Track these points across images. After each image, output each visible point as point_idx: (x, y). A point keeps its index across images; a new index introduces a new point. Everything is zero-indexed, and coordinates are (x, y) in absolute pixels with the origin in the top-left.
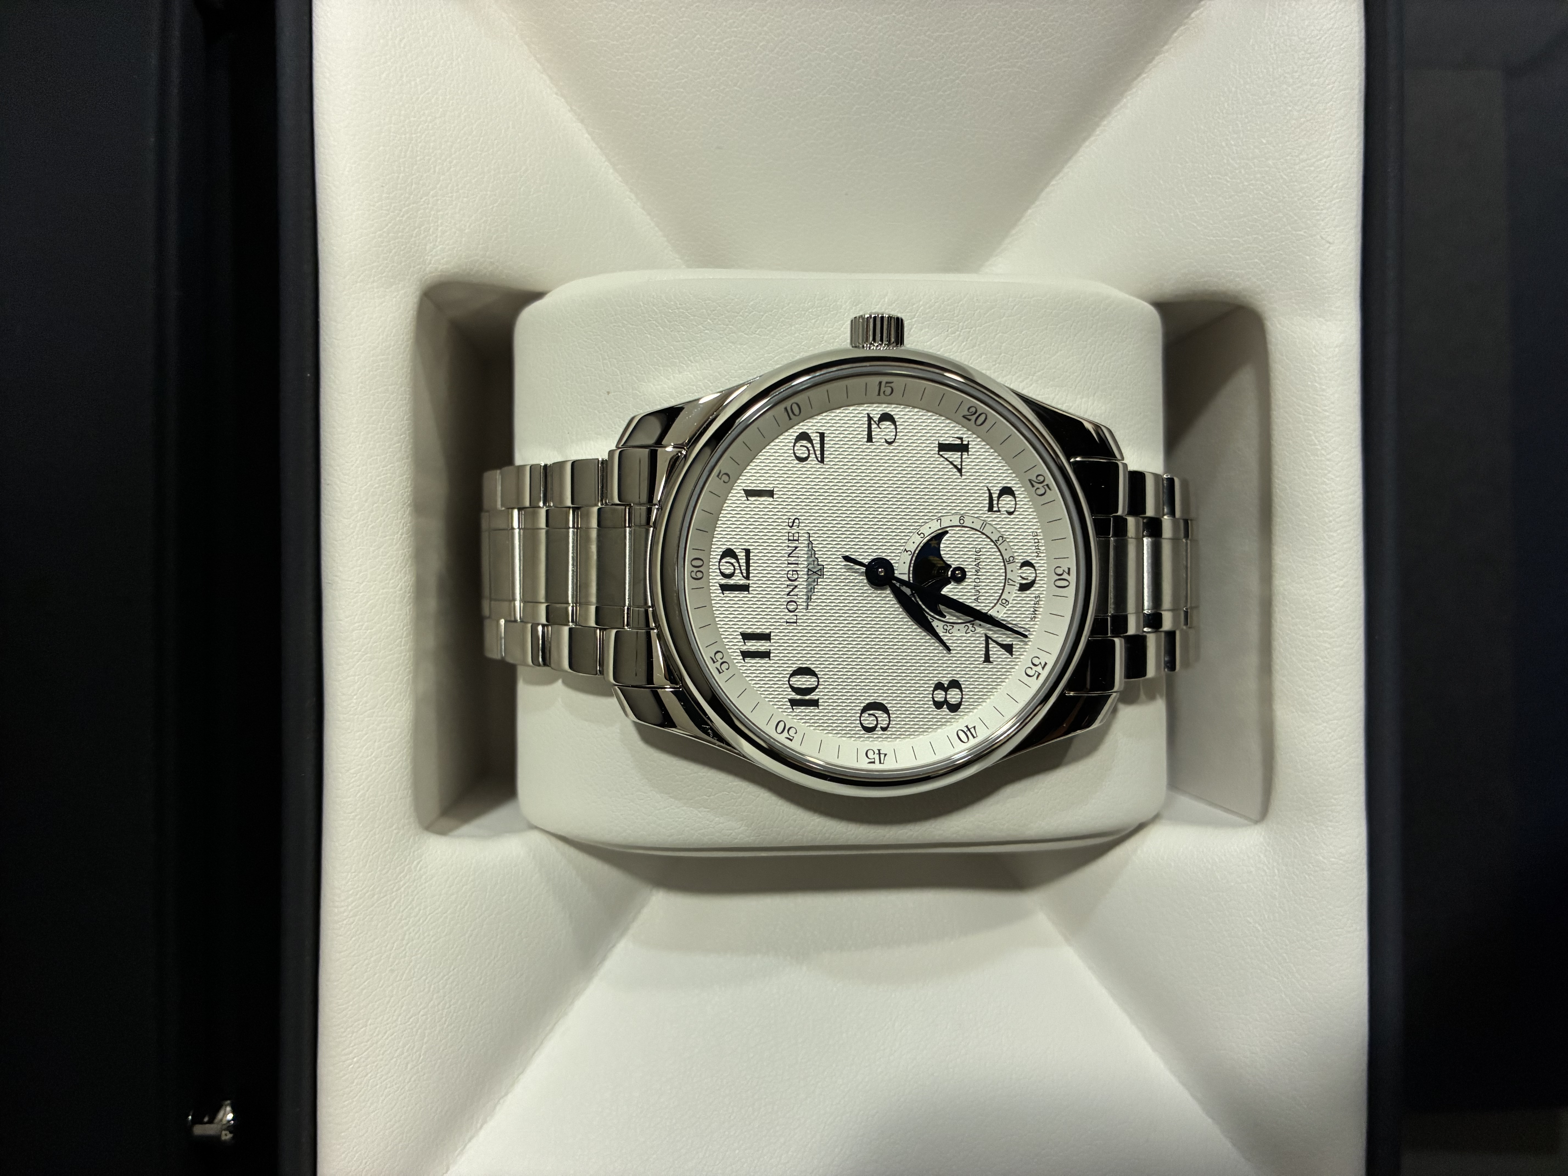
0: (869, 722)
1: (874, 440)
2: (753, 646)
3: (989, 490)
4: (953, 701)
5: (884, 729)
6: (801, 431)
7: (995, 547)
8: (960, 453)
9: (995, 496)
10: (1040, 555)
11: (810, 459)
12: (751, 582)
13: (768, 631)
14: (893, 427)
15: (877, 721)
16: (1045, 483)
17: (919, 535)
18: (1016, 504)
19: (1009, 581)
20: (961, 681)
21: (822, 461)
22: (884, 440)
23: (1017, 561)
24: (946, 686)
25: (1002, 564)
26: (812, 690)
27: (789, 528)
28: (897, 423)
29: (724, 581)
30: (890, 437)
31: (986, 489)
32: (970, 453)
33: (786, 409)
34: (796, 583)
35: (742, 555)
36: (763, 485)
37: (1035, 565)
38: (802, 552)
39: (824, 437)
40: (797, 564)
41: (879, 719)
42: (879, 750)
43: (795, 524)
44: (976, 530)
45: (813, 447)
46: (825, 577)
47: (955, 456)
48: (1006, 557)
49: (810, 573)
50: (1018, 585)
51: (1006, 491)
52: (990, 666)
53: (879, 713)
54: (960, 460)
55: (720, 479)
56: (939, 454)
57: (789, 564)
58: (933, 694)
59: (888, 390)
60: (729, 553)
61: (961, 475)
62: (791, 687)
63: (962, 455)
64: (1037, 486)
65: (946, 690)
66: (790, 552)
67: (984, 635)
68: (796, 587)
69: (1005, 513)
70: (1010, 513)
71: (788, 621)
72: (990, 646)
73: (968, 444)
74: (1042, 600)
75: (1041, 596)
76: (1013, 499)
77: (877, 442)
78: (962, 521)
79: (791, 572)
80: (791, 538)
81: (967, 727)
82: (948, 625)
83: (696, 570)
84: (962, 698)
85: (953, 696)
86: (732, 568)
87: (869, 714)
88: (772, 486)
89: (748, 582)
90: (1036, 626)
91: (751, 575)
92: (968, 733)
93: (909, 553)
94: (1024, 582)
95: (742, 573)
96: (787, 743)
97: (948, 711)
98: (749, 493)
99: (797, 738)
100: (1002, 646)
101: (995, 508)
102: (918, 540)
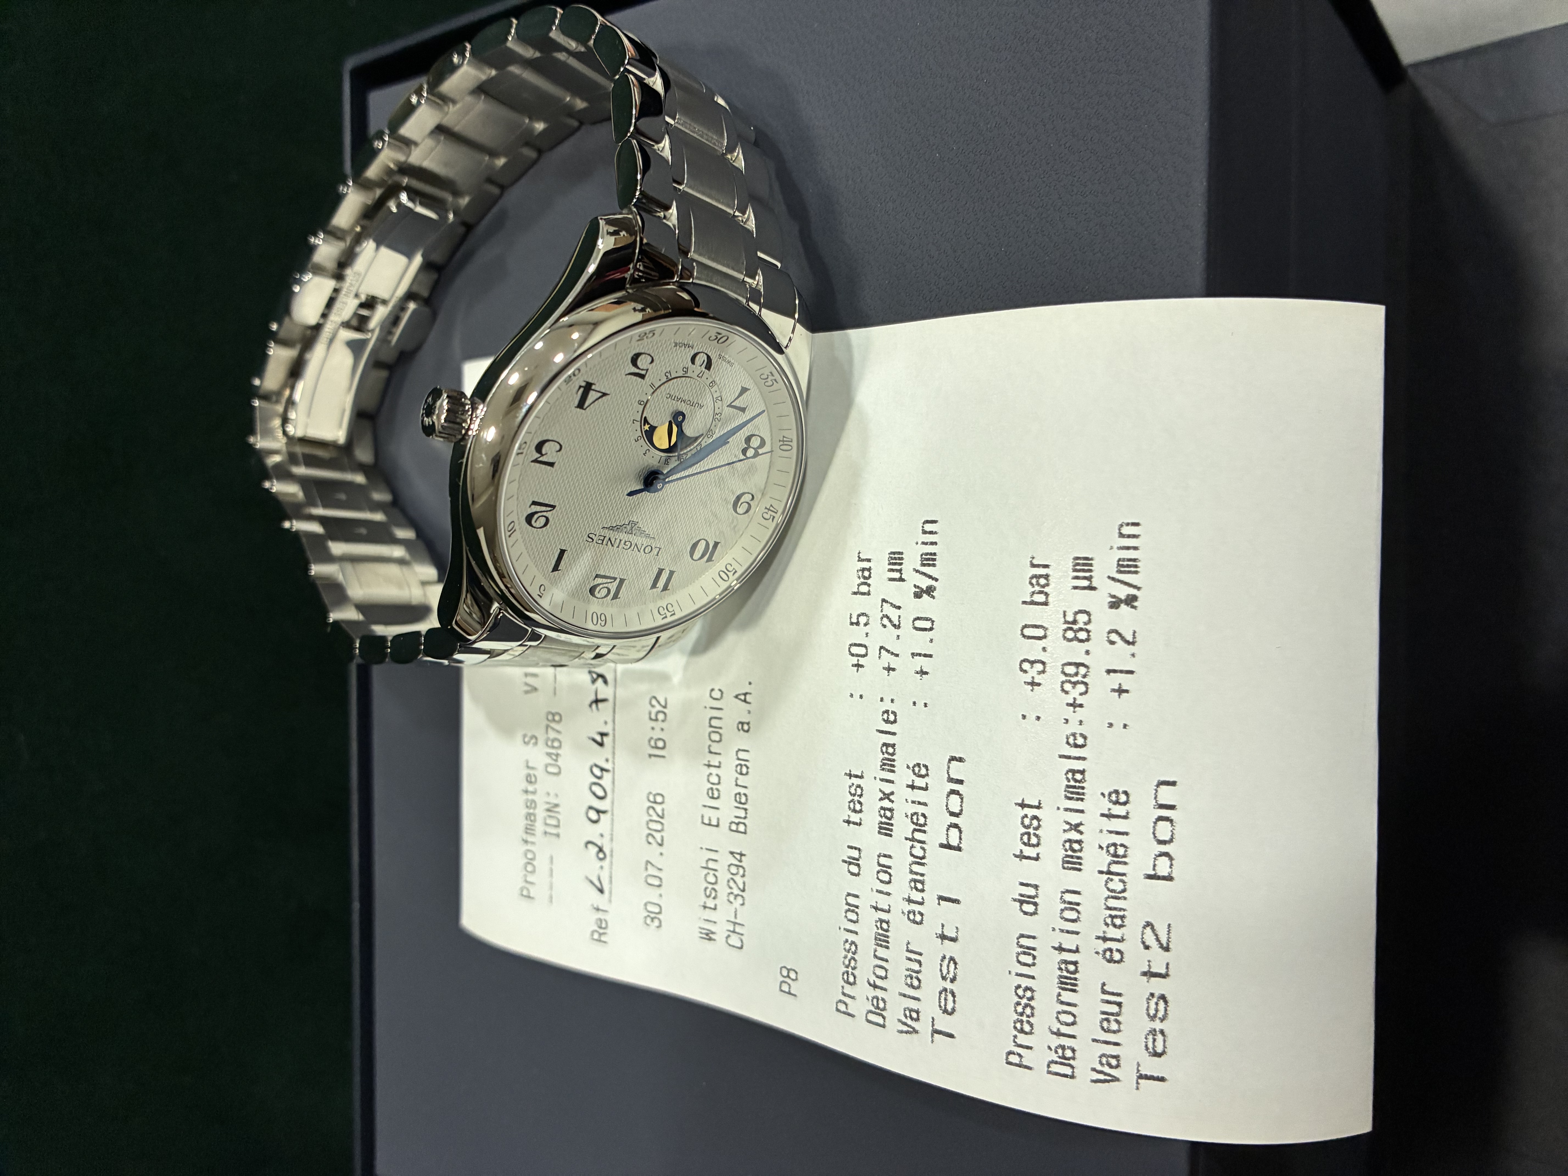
0: (744, 508)
1: (554, 461)
2: (662, 582)
3: (628, 374)
4: (758, 443)
5: (753, 498)
7: (671, 381)
8: (591, 392)
9: (634, 370)
10: (692, 345)
12: (619, 577)
13: (657, 569)
14: (549, 443)
17: (637, 440)
21: (554, 507)
22: (557, 453)
23: (688, 366)
25: (685, 378)
26: (707, 544)
28: (548, 439)
29: (610, 598)
30: (556, 447)
31: (625, 376)
32: (594, 382)
35: (598, 581)
36: (555, 557)
37: (697, 352)
39: (536, 501)
41: (746, 501)
42: (767, 509)
44: (654, 392)
45: (540, 511)
47: (592, 396)
48: (681, 373)
50: (705, 370)
51: (634, 360)
53: (742, 500)
54: (596, 393)
55: (542, 595)
56: (585, 409)
60: (593, 590)
61: (608, 395)
62: (699, 559)
63: (594, 390)
64: (645, 337)
67: (727, 408)
69: (650, 365)
70: (652, 361)
72: (736, 405)
74: (724, 355)
75: (721, 354)
77: (556, 459)
78: (642, 403)
81: (780, 441)
82: (708, 433)
84: (759, 436)
85: (755, 442)
87: (739, 507)
88: (557, 549)
89: (618, 579)
91: (614, 576)
92: (785, 443)
94: (705, 365)
95: (611, 583)
96: (737, 575)
98: (556, 568)
99: (735, 566)
100: (740, 395)
101: (643, 372)
102: (641, 442)
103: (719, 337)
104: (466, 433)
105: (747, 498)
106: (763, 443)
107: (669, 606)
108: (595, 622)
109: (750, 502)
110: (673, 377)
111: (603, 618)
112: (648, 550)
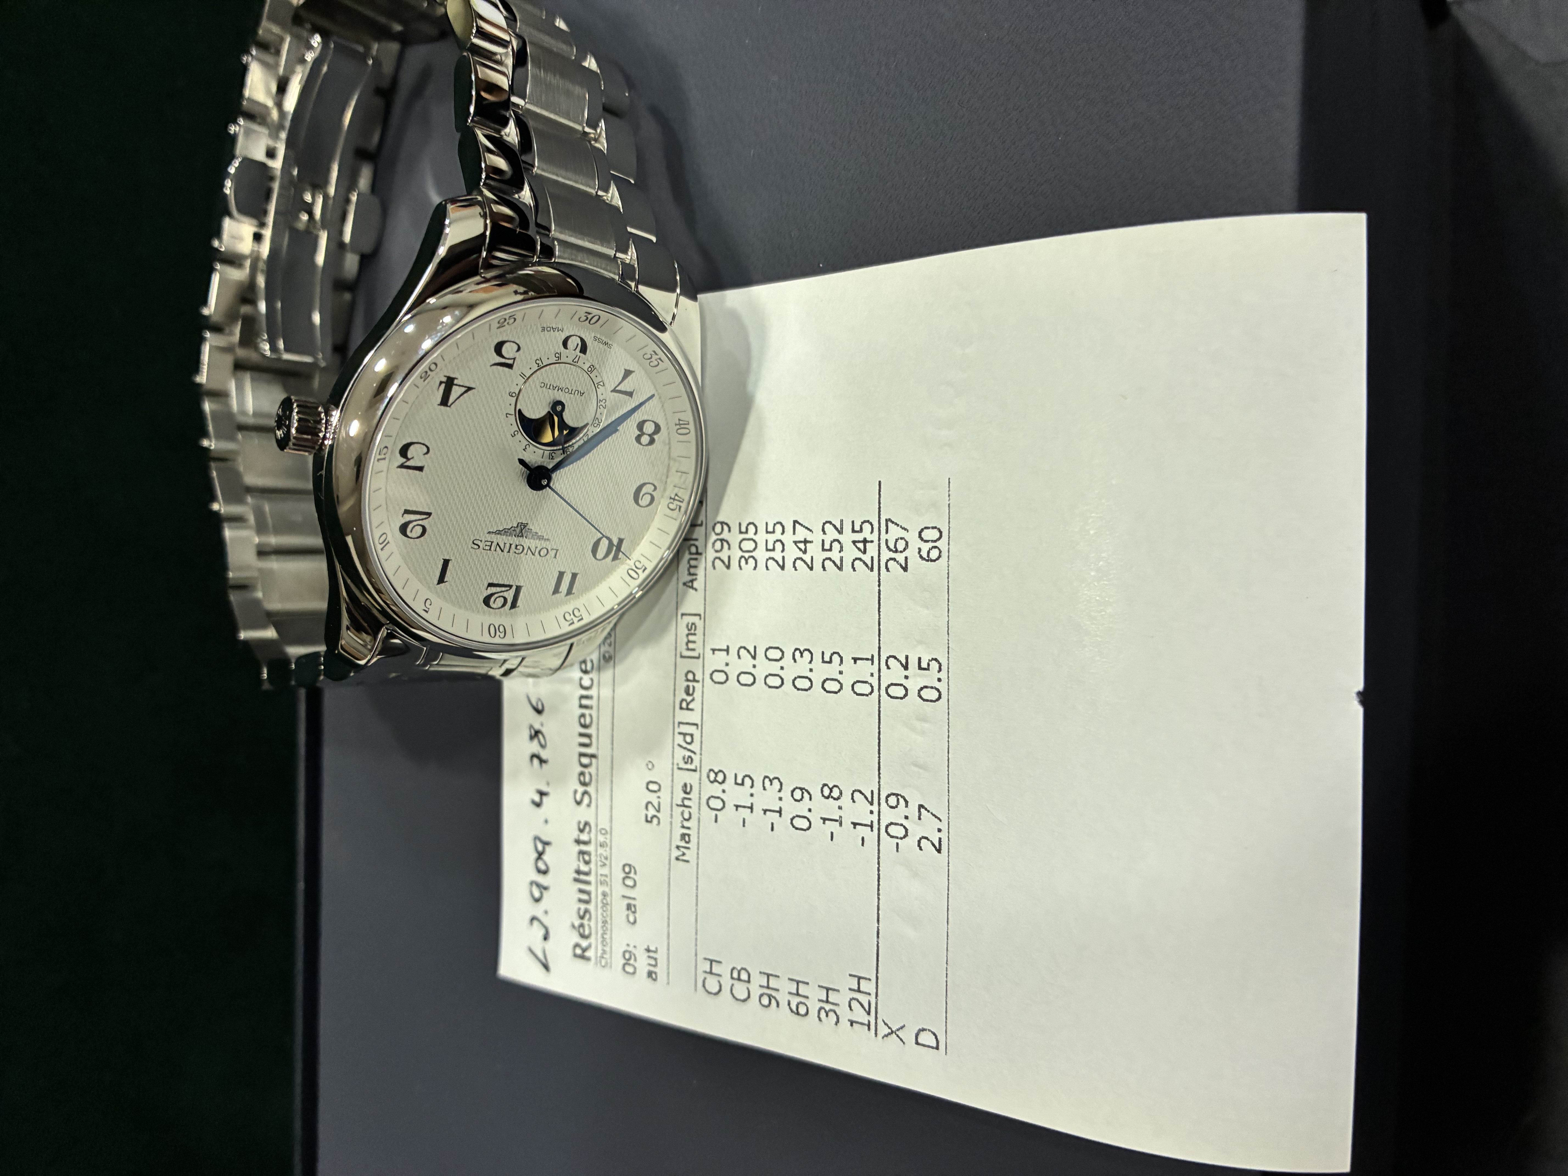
0: (646, 500)
1: (422, 465)
2: (564, 586)
3: (493, 365)
4: (652, 429)
5: (656, 490)
6: (399, 531)
7: (543, 369)
8: (454, 387)
9: (499, 360)
10: (561, 328)
11: (425, 525)
12: (514, 584)
13: (557, 573)
14: (414, 445)
15: (648, 494)
16: (508, 318)
17: (516, 436)
18: (513, 342)
19: (575, 361)
20: (640, 420)
21: (429, 514)
22: (425, 456)
23: (560, 351)
25: (560, 365)
26: (610, 541)
28: (412, 441)
29: (507, 607)
30: (423, 450)
31: (491, 368)
32: (456, 377)
34: (526, 547)
35: (491, 590)
36: (437, 568)
37: (568, 336)
38: (502, 539)
40: (511, 545)
41: (647, 492)
42: (671, 499)
43: (478, 543)
44: (525, 383)
45: (415, 520)
47: (456, 391)
48: (553, 359)
50: (581, 354)
51: (498, 348)
53: (643, 492)
54: (460, 388)
56: (450, 406)
57: (509, 552)
58: (643, 445)
59: (384, 451)
60: (487, 600)
61: (474, 389)
62: (603, 558)
63: (456, 385)
64: (505, 323)
65: (643, 434)
66: (500, 550)
67: (611, 393)
68: (529, 548)
69: (517, 354)
70: (519, 349)
71: (554, 556)
72: (621, 389)
73: (448, 377)
75: (596, 335)
76: (507, 343)
77: (424, 463)
79: (517, 551)
80: (489, 548)
81: (676, 425)
82: (594, 422)
83: (497, 634)
84: (652, 421)
85: (649, 428)
87: (641, 499)
88: (440, 559)
89: (514, 586)
91: (509, 584)
92: (682, 426)
93: (527, 446)
94: (580, 349)
95: (506, 591)
96: (647, 572)
97: (657, 434)
98: (442, 580)
99: (645, 562)
100: (624, 378)
101: (510, 362)
102: (519, 436)
103: (590, 317)
104: (323, 443)
105: (648, 489)
106: (658, 429)
107: (576, 612)
108: (493, 634)
109: (653, 493)
110: (544, 364)
111: (502, 629)
112: (543, 552)
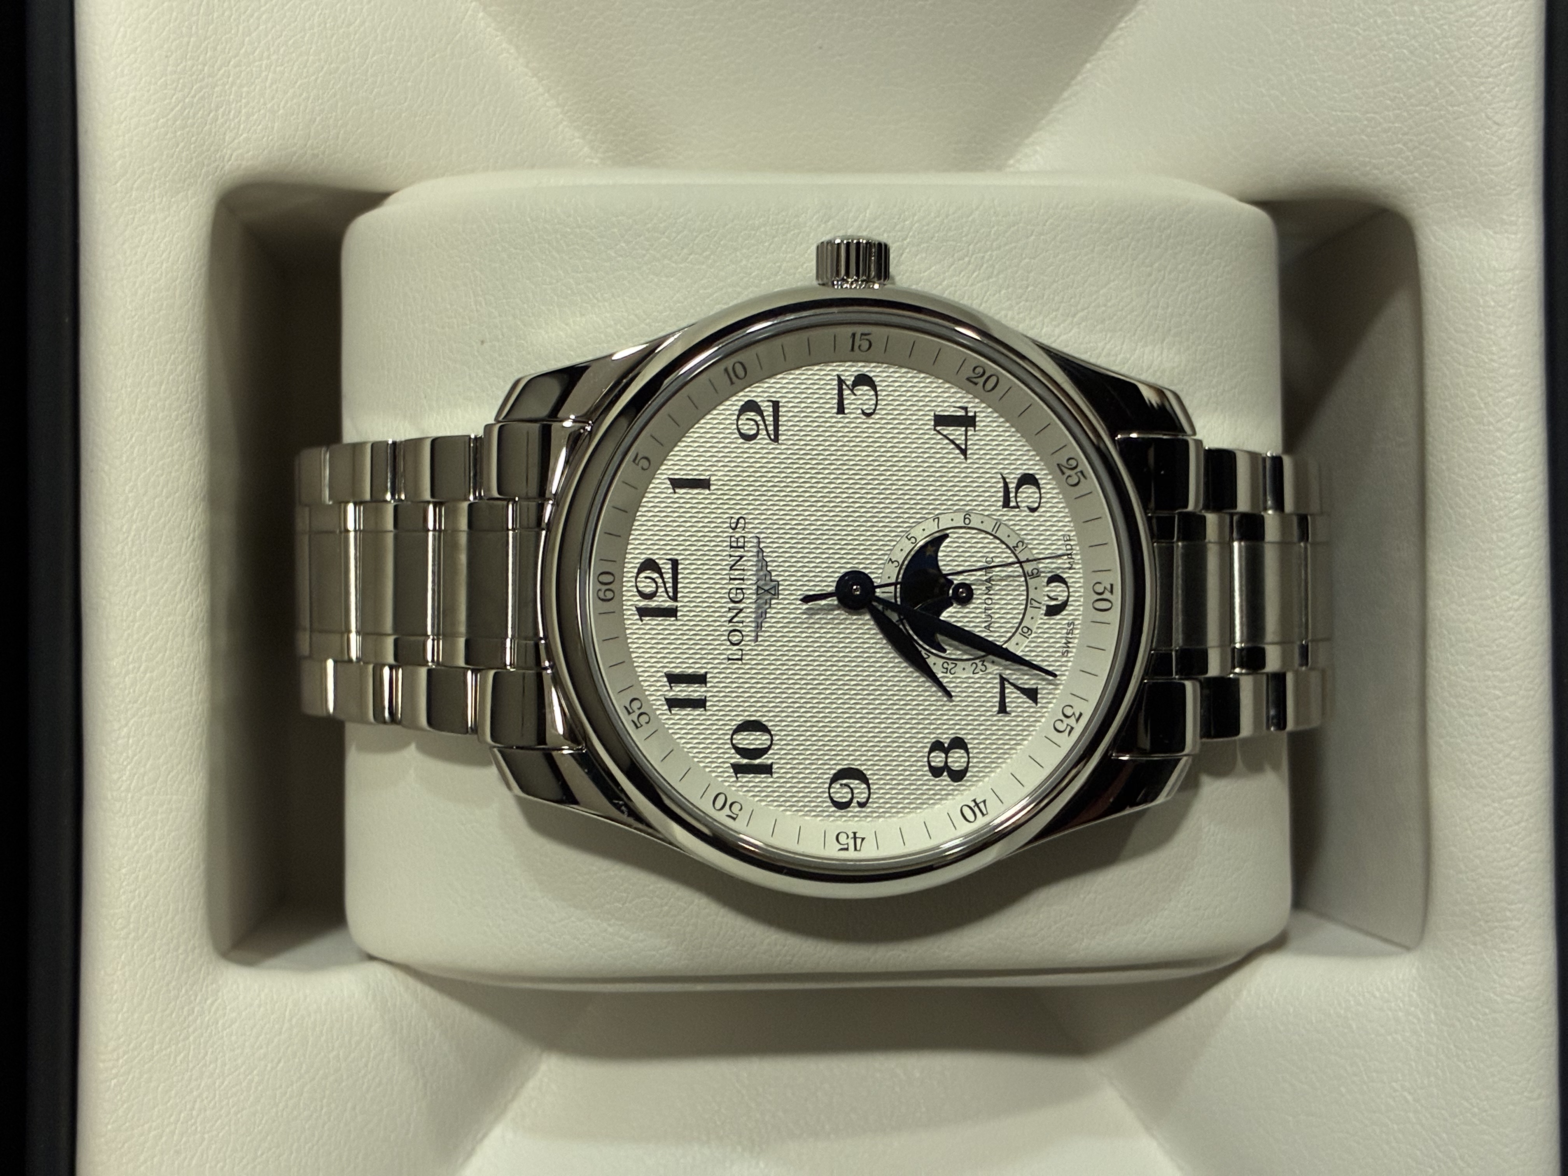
0: (841, 794)
1: (846, 411)
2: (682, 691)
3: (1004, 479)
4: (956, 767)
5: (862, 805)
6: (747, 399)
7: (1012, 555)
8: (964, 429)
9: (1012, 486)
10: (1074, 566)
11: (759, 437)
12: (679, 604)
13: (703, 671)
14: (872, 393)
15: (853, 793)
16: (1078, 469)
17: (909, 539)
18: (1041, 498)
19: (1033, 602)
20: (968, 738)
21: (776, 440)
22: (860, 411)
23: (1043, 575)
24: (946, 745)
25: (1023, 579)
26: (765, 751)
27: (731, 531)
28: (878, 388)
29: (643, 603)
30: (868, 407)
31: (1000, 476)
32: (977, 428)
33: (726, 370)
34: (741, 606)
35: (667, 568)
36: (695, 473)
37: (1067, 580)
38: (750, 563)
39: (778, 407)
40: (743, 579)
41: (856, 791)
42: (855, 833)
43: (739, 525)
44: (987, 533)
45: (764, 421)
46: (780, 597)
47: (957, 433)
48: (1028, 569)
49: (760, 591)
50: (1045, 608)
51: (1028, 479)
52: (1007, 719)
53: (854, 783)
54: (963, 438)
55: (638, 465)
56: (935, 430)
57: (731, 579)
58: (928, 757)
59: (865, 345)
60: (649, 565)
61: (966, 458)
62: (734, 747)
63: (966, 431)
64: (1068, 472)
65: (946, 751)
66: (733, 563)
67: (998, 676)
68: (741, 611)
69: (1026, 509)
70: (1033, 510)
71: (730, 657)
72: (1007, 691)
73: (975, 417)
74: (1077, 629)
75: (1077, 622)
76: (1037, 491)
77: (850, 413)
78: (967, 521)
79: (734, 591)
80: (734, 544)
81: (974, 801)
82: (949, 662)
83: (604, 588)
84: (968, 762)
85: (957, 759)
86: (654, 585)
87: (841, 785)
88: (708, 473)
89: (676, 604)
90: (1070, 664)
91: (679, 595)
92: (976, 810)
93: (896, 564)
94: (1053, 603)
95: (667, 592)
97: (949, 779)
98: (677, 484)
99: (743, 817)
100: (1024, 691)
101: (1013, 503)
102: (908, 546)
103: (1106, 596)
105: (862, 790)
106: (958, 776)
107: (646, 717)
109: (855, 801)
110: (1020, 555)
